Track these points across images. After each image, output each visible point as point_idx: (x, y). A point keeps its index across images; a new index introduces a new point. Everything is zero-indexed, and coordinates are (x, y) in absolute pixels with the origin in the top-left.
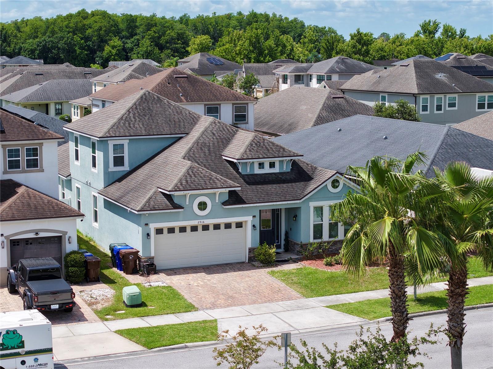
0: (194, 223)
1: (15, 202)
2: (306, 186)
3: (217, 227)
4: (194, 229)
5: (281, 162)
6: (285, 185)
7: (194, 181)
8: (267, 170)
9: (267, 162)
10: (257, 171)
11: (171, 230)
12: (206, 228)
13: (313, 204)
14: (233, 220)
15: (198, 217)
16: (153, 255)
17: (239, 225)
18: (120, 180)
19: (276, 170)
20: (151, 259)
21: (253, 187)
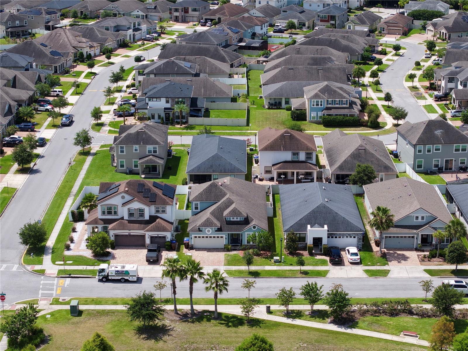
0: (207, 236)
1: (153, 225)
2: (246, 227)
3: (214, 237)
4: (207, 237)
5: (240, 218)
6: (239, 226)
8: (235, 219)
9: (235, 218)
10: (232, 220)
11: (199, 237)
12: (211, 237)
13: (246, 233)
14: (220, 236)
15: (207, 234)
16: (193, 244)
17: (222, 237)
18: (196, 215)
19: (239, 220)
20: (192, 245)
21: (228, 225)
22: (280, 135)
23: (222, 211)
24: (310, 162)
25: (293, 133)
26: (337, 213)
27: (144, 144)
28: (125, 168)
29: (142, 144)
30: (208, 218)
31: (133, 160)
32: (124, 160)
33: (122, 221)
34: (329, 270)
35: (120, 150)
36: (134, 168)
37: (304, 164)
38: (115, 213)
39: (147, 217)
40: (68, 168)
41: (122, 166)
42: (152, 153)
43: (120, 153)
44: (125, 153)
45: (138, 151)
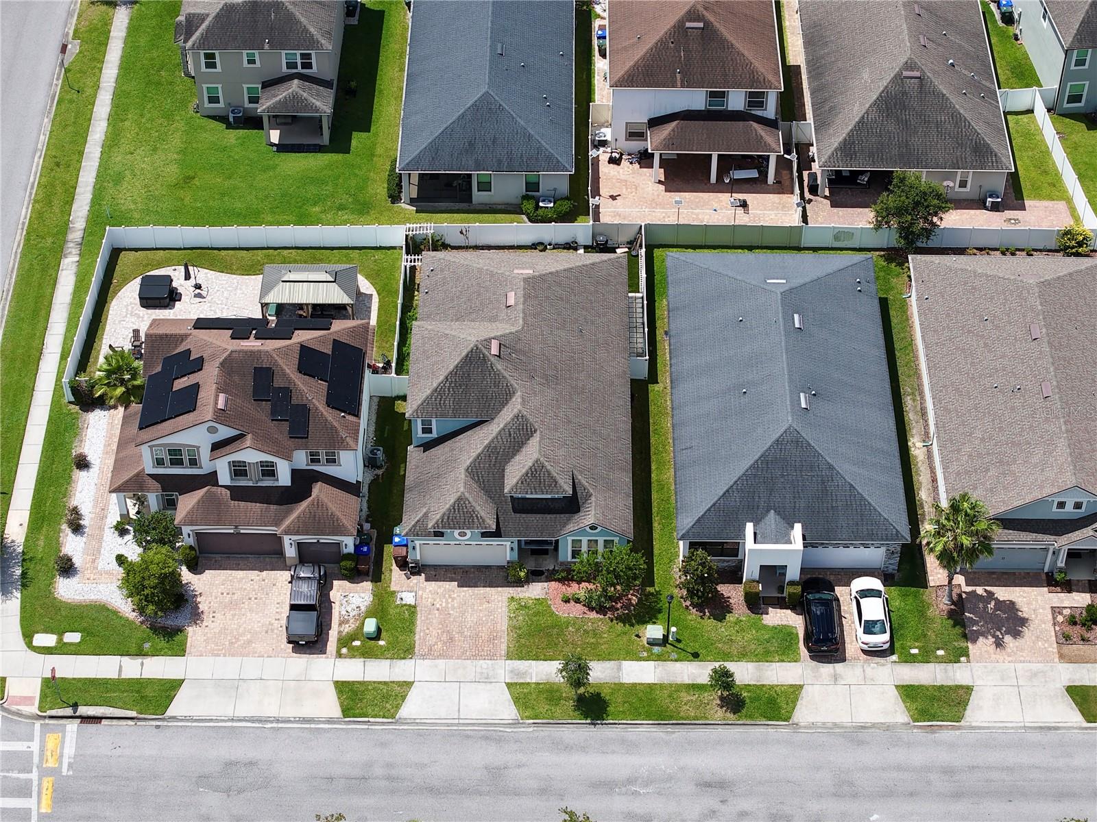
0: (457, 542)
1: (303, 512)
2: (569, 521)
3: (478, 545)
4: (458, 545)
5: (553, 494)
6: (549, 516)
7: (456, 517)
8: (538, 496)
9: (539, 492)
11: (437, 544)
12: (468, 545)
13: (570, 538)
14: (495, 543)
16: (418, 558)
17: (500, 545)
18: (425, 446)
19: (548, 496)
20: (416, 562)
21: (518, 515)
22: (675, 26)
23: (500, 463)
24: (759, 113)
25: (712, 19)
26: (831, 467)
27: (272, 47)
28: (221, 105)
29: (266, 46)
30: (459, 499)
31: (245, 86)
32: (220, 86)
33: (214, 489)
34: (801, 687)
35: (203, 61)
36: (247, 105)
37: (741, 124)
38: (194, 463)
39: (284, 477)
40: (57, 79)
41: (213, 100)
42: (300, 69)
43: (203, 69)
44: (219, 69)
45: (258, 64)
